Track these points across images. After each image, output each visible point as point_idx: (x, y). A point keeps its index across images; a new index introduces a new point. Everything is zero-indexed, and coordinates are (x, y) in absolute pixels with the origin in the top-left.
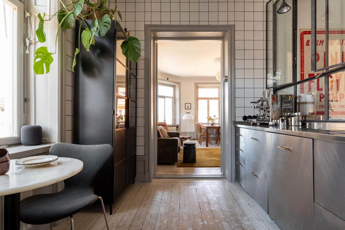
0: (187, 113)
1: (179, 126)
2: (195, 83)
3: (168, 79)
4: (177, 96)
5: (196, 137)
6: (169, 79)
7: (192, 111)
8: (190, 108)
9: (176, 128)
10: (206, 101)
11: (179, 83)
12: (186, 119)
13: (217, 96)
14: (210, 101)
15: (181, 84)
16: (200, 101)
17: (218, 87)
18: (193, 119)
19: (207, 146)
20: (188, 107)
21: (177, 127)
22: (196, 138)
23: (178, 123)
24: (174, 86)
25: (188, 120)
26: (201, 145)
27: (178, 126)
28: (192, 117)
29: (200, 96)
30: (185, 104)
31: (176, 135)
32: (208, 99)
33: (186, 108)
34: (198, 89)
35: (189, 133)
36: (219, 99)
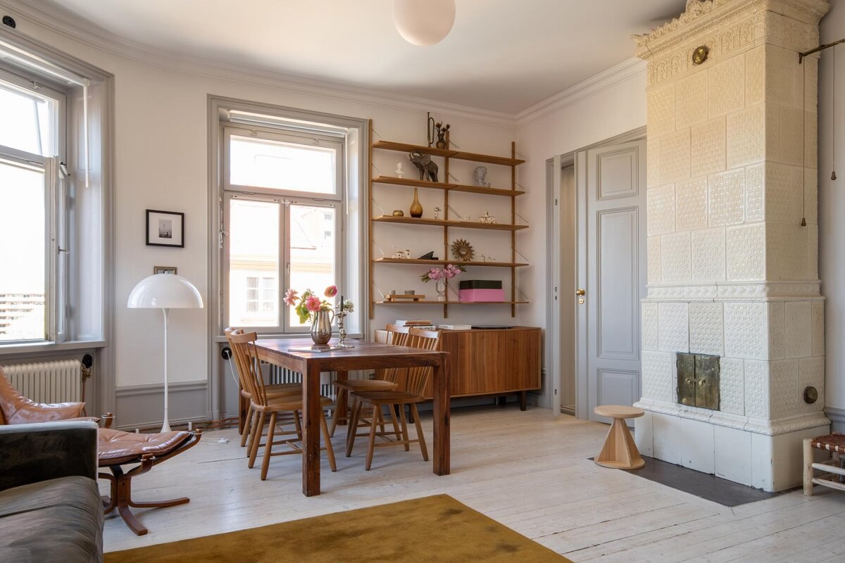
0: (158, 270)
1: (104, 354)
2: (211, 98)
3: (9, 21)
4: (90, 157)
5: (216, 412)
6: (21, 27)
7: (195, 257)
8: (176, 239)
9: (76, 364)
10: (273, 209)
11: (108, 77)
12: (154, 304)
13: (329, 188)
14: (296, 211)
15: (119, 82)
16: (237, 207)
17: (340, 143)
18: (202, 306)
19: (312, 488)
20: (168, 236)
21: (87, 361)
22: (216, 418)
23: (92, 332)
24: (66, 95)
25: (167, 310)
26: (264, 479)
27: (98, 350)
28: (193, 298)
29: (237, 177)
30: (148, 211)
31: (61, 455)
32: (286, 199)
33: (154, 238)
34: (229, 139)
35: (169, 392)
36: (337, 202)
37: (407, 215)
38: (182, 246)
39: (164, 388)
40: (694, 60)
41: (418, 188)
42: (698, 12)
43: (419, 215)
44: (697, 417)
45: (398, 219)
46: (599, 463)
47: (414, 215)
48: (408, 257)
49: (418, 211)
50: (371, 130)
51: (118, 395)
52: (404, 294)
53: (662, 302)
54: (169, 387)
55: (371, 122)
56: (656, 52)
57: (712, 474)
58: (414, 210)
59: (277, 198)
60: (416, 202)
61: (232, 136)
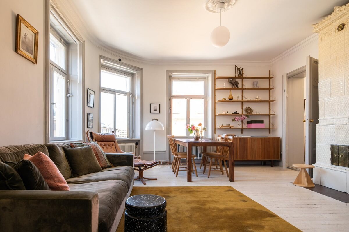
0: (153, 119)
1: (140, 142)
2: (167, 71)
3: (120, 60)
4: (137, 92)
5: (168, 159)
6: (122, 61)
7: (163, 116)
8: (158, 111)
9: (134, 144)
10: (185, 101)
11: (141, 69)
12: (151, 129)
13: (202, 93)
14: (192, 101)
15: (144, 70)
16: (175, 101)
17: (205, 79)
18: (164, 129)
19: (189, 180)
20: (156, 110)
21: (137, 144)
22: (168, 161)
23: (138, 136)
24: (132, 75)
25: (155, 130)
26: (177, 176)
27: (139, 141)
28: (161, 127)
29: (174, 93)
30: (151, 104)
31: (126, 161)
32: (189, 98)
33: (152, 111)
34: (172, 81)
35: (155, 153)
36: (205, 97)
37: (227, 99)
38: (159, 113)
39: (154, 152)
40: (338, 30)
41: (231, 90)
42: (339, 11)
43: (232, 99)
44: (339, 170)
45: (224, 101)
46: (294, 184)
47: (230, 99)
48: (228, 113)
49: (231, 98)
50: (215, 73)
51: (144, 153)
52: (226, 125)
53: (325, 125)
54: (155, 152)
55: (215, 71)
56: (322, 29)
57: (345, 193)
58: (230, 98)
59: (186, 98)
60: (231, 95)
61: (173, 81)
